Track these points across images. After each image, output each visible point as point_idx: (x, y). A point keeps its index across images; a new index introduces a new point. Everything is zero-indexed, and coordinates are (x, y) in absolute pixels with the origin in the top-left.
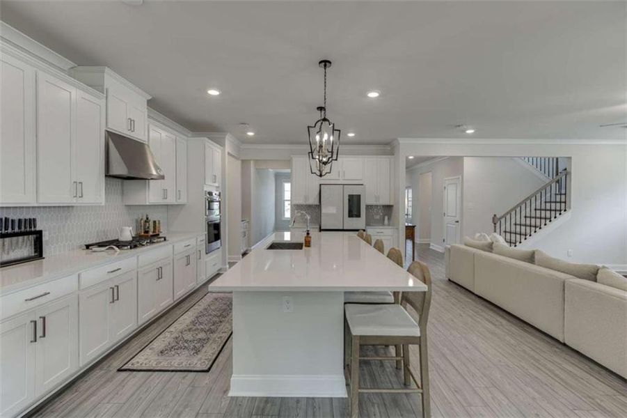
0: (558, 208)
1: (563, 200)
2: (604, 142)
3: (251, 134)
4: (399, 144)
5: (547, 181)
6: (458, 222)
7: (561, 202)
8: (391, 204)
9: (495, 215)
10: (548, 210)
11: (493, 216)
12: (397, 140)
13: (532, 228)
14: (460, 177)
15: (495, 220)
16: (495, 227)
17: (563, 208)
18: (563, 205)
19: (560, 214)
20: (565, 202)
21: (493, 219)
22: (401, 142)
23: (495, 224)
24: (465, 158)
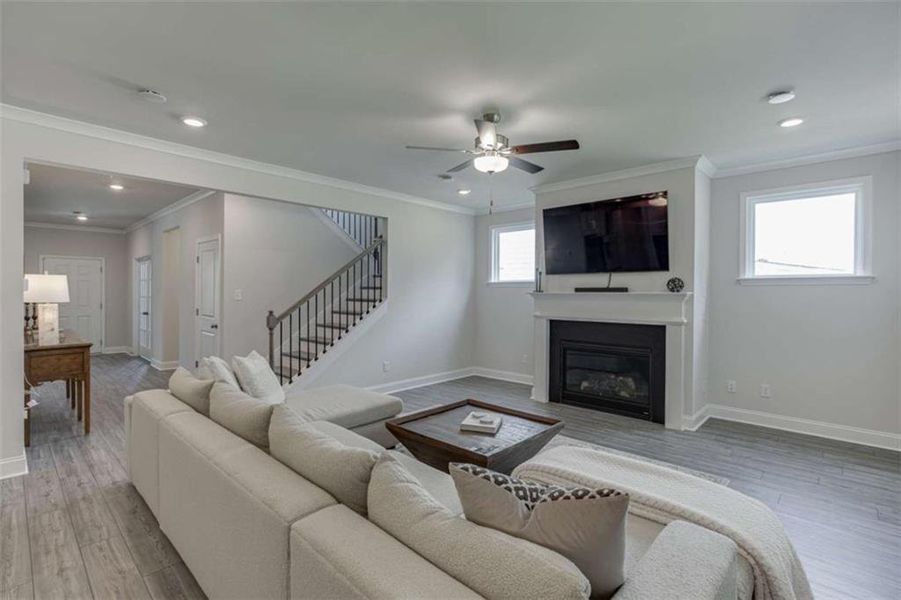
0: (371, 297)
1: (378, 285)
5: (359, 251)
6: (216, 327)
7: (375, 288)
9: (271, 313)
10: (358, 300)
11: (267, 314)
13: (335, 331)
14: (220, 236)
15: (272, 321)
16: (271, 335)
17: (378, 297)
18: (378, 291)
19: (374, 307)
20: (381, 288)
21: (268, 319)
23: (271, 329)
24: (226, 195)
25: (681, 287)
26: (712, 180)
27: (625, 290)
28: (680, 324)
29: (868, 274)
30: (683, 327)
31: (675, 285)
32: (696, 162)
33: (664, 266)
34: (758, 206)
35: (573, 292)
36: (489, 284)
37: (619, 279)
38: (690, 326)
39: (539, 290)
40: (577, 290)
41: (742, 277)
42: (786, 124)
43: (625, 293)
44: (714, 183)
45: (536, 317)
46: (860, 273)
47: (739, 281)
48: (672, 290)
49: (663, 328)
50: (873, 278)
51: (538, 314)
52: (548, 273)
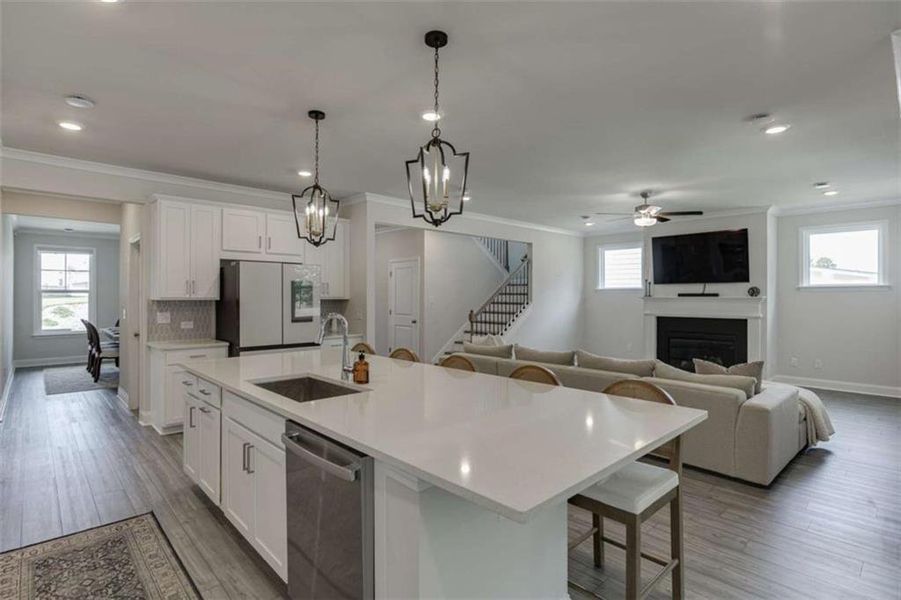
0: (522, 301)
1: (526, 292)
2: (553, 230)
3: (71, 127)
4: (366, 202)
6: (414, 322)
7: (523, 294)
8: (346, 298)
9: (472, 311)
11: (469, 312)
12: (365, 196)
14: (419, 258)
15: (472, 317)
16: (472, 326)
17: (525, 301)
18: (525, 297)
19: (524, 308)
20: (527, 294)
21: (470, 316)
22: (368, 198)
23: (472, 322)
24: (426, 232)
25: (758, 293)
26: (778, 218)
27: (716, 295)
28: (757, 318)
29: (887, 284)
30: (760, 321)
31: (754, 292)
32: (768, 209)
33: (746, 279)
34: (811, 237)
35: (676, 296)
36: (597, 291)
37: (711, 288)
38: (764, 319)
39: (648, 295)
40: (680, 295)
41: (800, 286)
42: (827, 194)
43: (715, 298)
44: (779, 219)
45: (646, 315)
46: (882, 284)
47: (799, 289)
48: (752, 295)
49: (746, 320)
50: (889, 287)
51: (648, 312)
52: (655, 283)
